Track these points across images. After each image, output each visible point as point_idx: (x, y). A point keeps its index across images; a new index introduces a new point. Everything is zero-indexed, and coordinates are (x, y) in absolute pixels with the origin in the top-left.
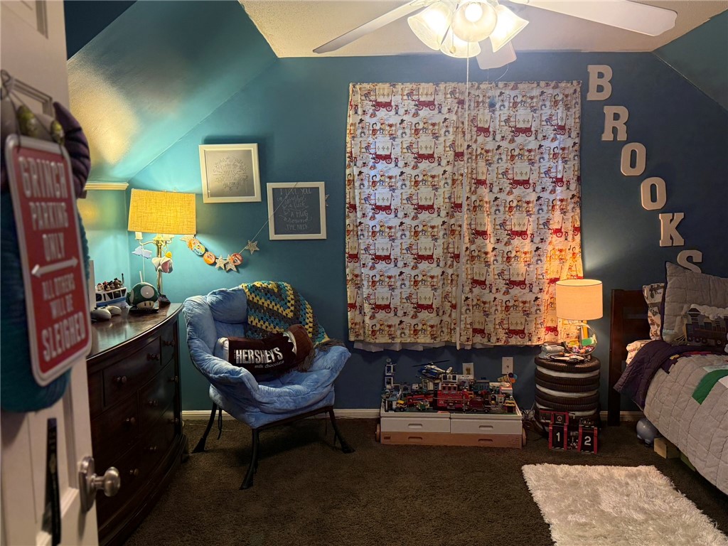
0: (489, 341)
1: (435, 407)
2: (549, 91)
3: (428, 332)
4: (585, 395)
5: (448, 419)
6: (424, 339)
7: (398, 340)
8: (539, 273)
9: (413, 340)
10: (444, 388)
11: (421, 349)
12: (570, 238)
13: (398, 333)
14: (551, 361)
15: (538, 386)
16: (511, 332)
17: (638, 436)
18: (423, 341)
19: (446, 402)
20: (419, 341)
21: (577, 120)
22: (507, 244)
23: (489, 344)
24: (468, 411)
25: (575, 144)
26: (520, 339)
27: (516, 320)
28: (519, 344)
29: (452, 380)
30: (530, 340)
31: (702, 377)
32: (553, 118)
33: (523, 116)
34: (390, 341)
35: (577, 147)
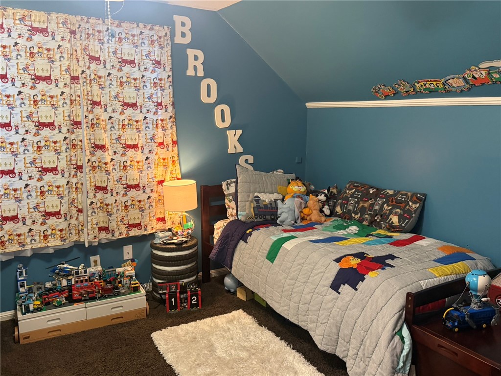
0: (113, 236)
1: (71, 300)
2: (147, 32)
3: (58, 236)
4: (189, 266)
5: (84, 309)
6: (54, 243)
7: (28, 247)
8: (150, 177)
9: (43, 245)
10: (77, 282)
11: (51, 251)
12: (170, 149)
13: (28, 240)
14: (164, 245)
15: (154, 265)
16: (131, 226)
17: (226, 288)
18: (53, 244)
19: (81, 295)
20: (49, 245)
21: (170, 58)
22: (123, 155)
23: (113, 238)
24: (100, 298)
25: (169, 76)
26: (138, 231)
27: (134, 216)
28: (137, 234)
29: (83, 274)
30: (146, 230)
31: (271, 244)
32: (151, 54)
33: (127, 51)
34: (20, 249)
35: (170, 79)
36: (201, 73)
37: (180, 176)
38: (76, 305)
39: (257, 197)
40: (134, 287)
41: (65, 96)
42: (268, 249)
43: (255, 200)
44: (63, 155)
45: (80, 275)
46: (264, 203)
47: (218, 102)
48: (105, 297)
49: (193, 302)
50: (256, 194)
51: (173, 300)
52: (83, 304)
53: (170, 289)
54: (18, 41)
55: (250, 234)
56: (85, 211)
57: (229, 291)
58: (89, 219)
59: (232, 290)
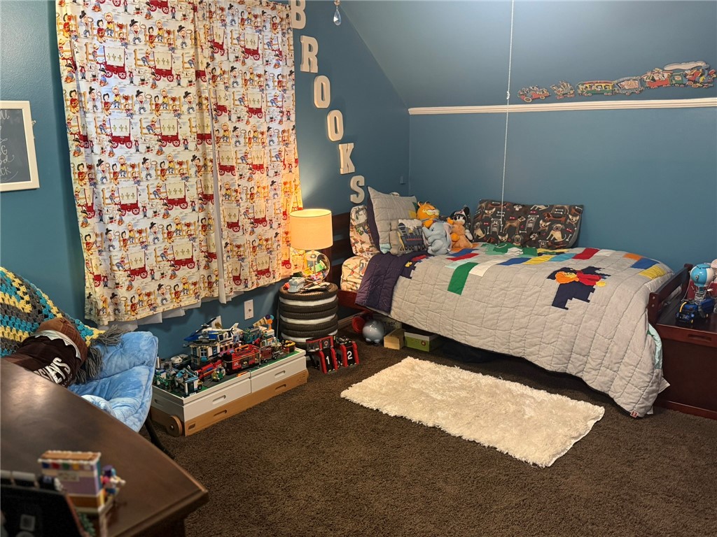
0: (246, 287)
1: (232, 372)
2: (269, 11)
3: (191, 292)
4: (332, 317)
5: (248, 379)
6: (189, 301)
7: (160, 310)
8: (277, 207)
9: (176, 305)
11: (182, 313)
12: (293, 170)
13: (159, 301)
14: (303, 292)
16: (261, 273)
18: (187, 303)
19: (241, 362)
20: (183, 304)
21: (292, 48)
22: (250, 179)
23: (247, 290)
25: (291, 72)
26: (267, 279)
27: (262, 260)
28: (266, 283)
30: (274, 278)
31: (452, 274)
32: (274, 43)
33: (251, 38)
34: (151, 313)
35: (293, 76)
36: (315, 70)
37: (301, 206)
38: (240, 377)
39: (402, 224)
40: (290, 347)
41: (190, 97)
42: (449, 280)
43: (401, 229)
44: (193, 180)
45: (224, 339)
46: (410, 232)
47: (331, 108)
48: (265, 362)
49: (349, 358)
50: (400, 221)
51: (328, 358)
52: (247, 374)
53: (323, 345)
54: (136, 18)
55: (413, 267)
56: (219, 255)
57: (372, 343)
58: (225, 265)
59: (377, 341)
